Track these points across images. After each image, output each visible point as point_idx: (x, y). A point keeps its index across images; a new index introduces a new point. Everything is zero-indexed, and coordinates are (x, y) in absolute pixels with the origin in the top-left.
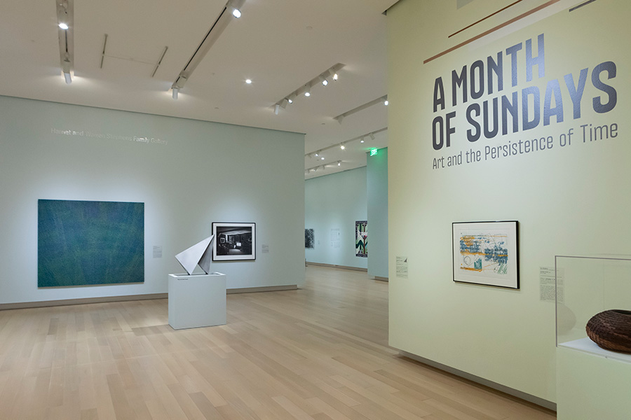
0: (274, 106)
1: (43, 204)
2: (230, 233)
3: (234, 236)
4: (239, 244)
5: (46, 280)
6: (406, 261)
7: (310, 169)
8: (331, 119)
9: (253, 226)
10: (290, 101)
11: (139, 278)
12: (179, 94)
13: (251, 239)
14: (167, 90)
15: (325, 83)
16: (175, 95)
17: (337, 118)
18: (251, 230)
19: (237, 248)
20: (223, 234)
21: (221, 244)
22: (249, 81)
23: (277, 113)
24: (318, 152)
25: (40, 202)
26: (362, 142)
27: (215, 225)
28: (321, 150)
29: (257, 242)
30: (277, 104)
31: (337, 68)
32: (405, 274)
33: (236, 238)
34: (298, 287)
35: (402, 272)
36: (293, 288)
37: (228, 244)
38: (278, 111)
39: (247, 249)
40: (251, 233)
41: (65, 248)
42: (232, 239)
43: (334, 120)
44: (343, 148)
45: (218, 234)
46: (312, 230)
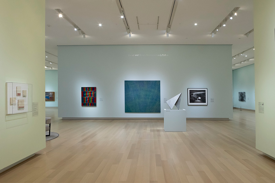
0: (211, 33)
1: (126, 82)
3: (197, 94)
5: (127, 110)
6: (263, 105)
7: (242, 62)
8: (242, 36)
9: (206, 90)
10: (217, 30)
11: (158, 111)
12: (169, 35)
13: (205, 96)
14: (165, 34)
15: (231, 18)
16: (168, 35)
17: (246, 34)
19: (199, 99)
20: (193, 93)
21: (192, 98)
22: (196, 24)
23: (213, 37)
24: (242, 53)
25: (125, 81)
27: (189, 89)
28: (244, 52)
29: (208, 97)
30: (213, 32)
31: (236, 10)
32: (262, 111)
33: (198, 95)
34: (229, 119)
35: (261, 110)
36: (227, 120)
37: (195, 98)
38: (213, 35)
39: (203, 100)
40: (205, 93)
41: (133, 98)
42: (196, 96)
43: (244, 36)
45: (190, 93)
46: (244, 93)
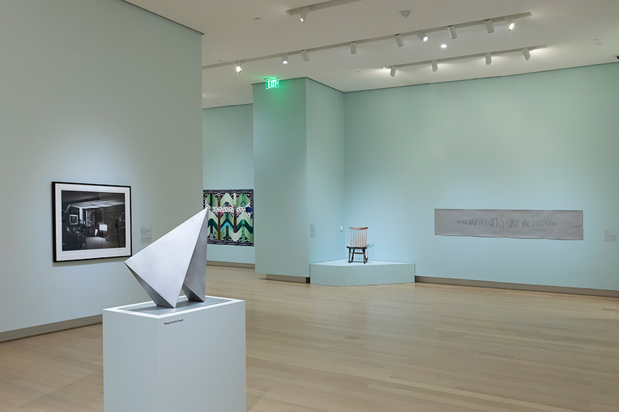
2: (88, 205)
3: (95, 212)
4: (103, 227)
9: (126, 191)
18: (123, 200)
19: (101, 234)
20: (75, 206)
21: (71, 227)
26: (285, 62)
27: (59, 189)
33: (98, 215)
37: (84, 226)
39: (117, 237)
40: (124, 206)
42: (91, 216)
44: (239, 69)
45: (64, 205)
